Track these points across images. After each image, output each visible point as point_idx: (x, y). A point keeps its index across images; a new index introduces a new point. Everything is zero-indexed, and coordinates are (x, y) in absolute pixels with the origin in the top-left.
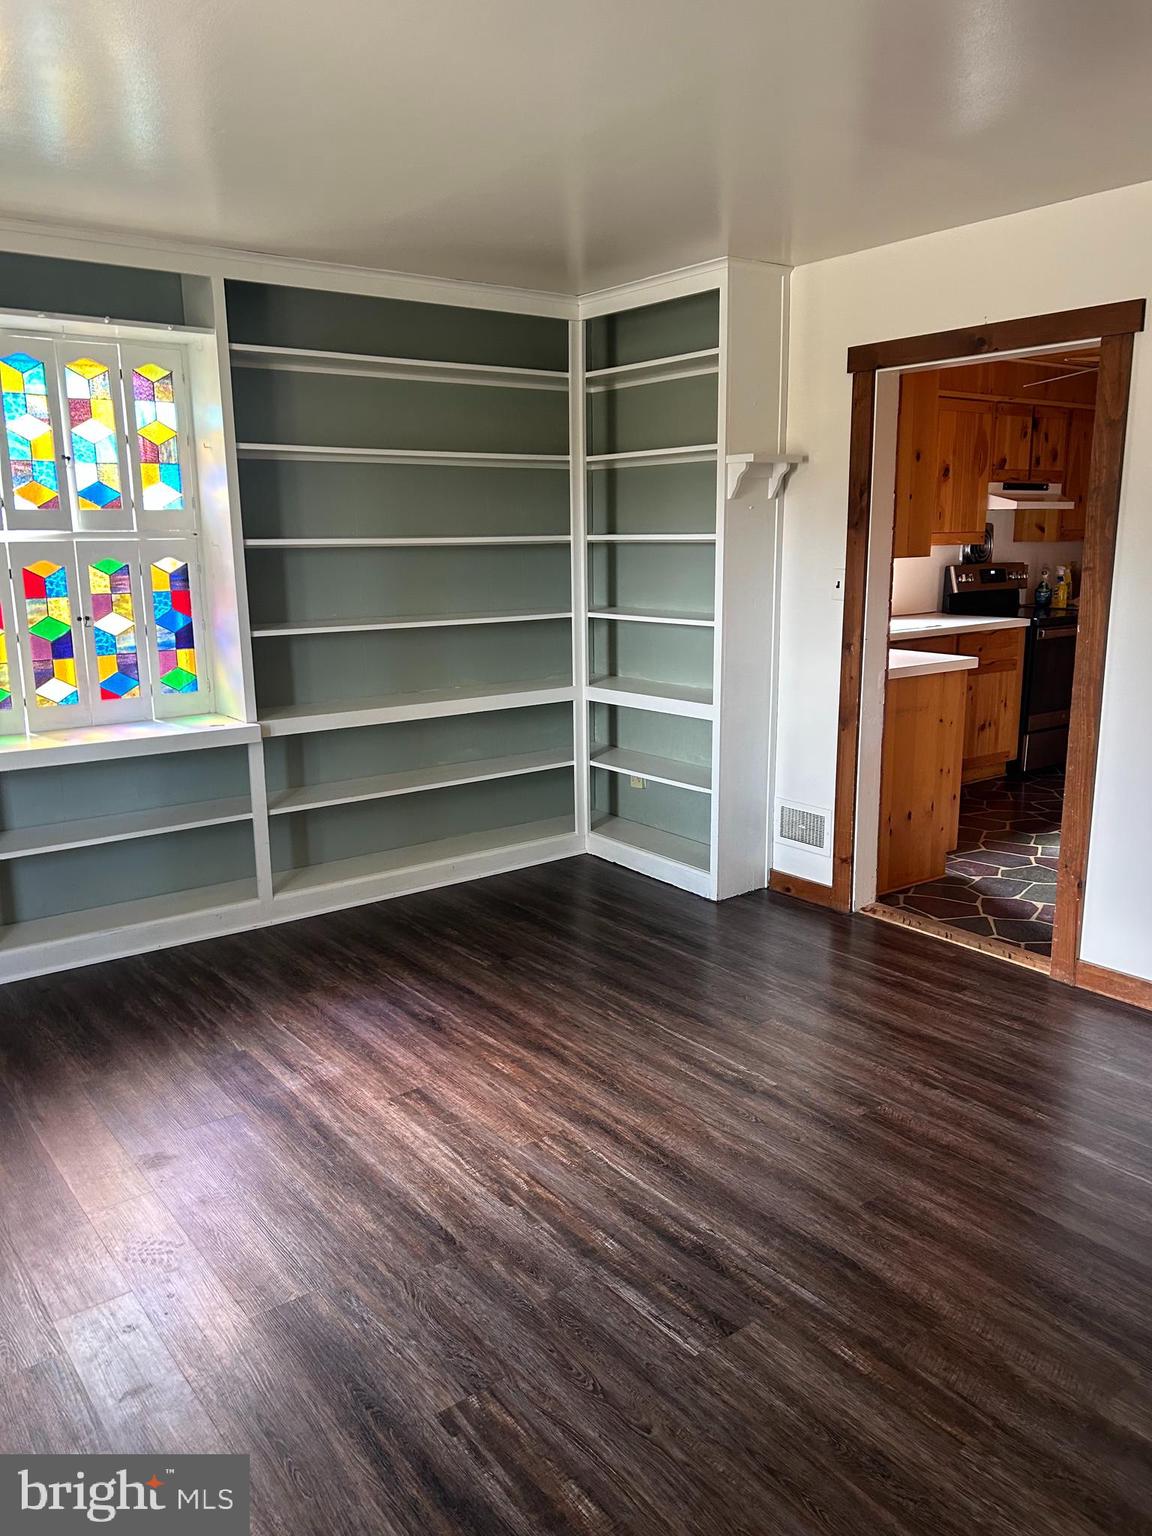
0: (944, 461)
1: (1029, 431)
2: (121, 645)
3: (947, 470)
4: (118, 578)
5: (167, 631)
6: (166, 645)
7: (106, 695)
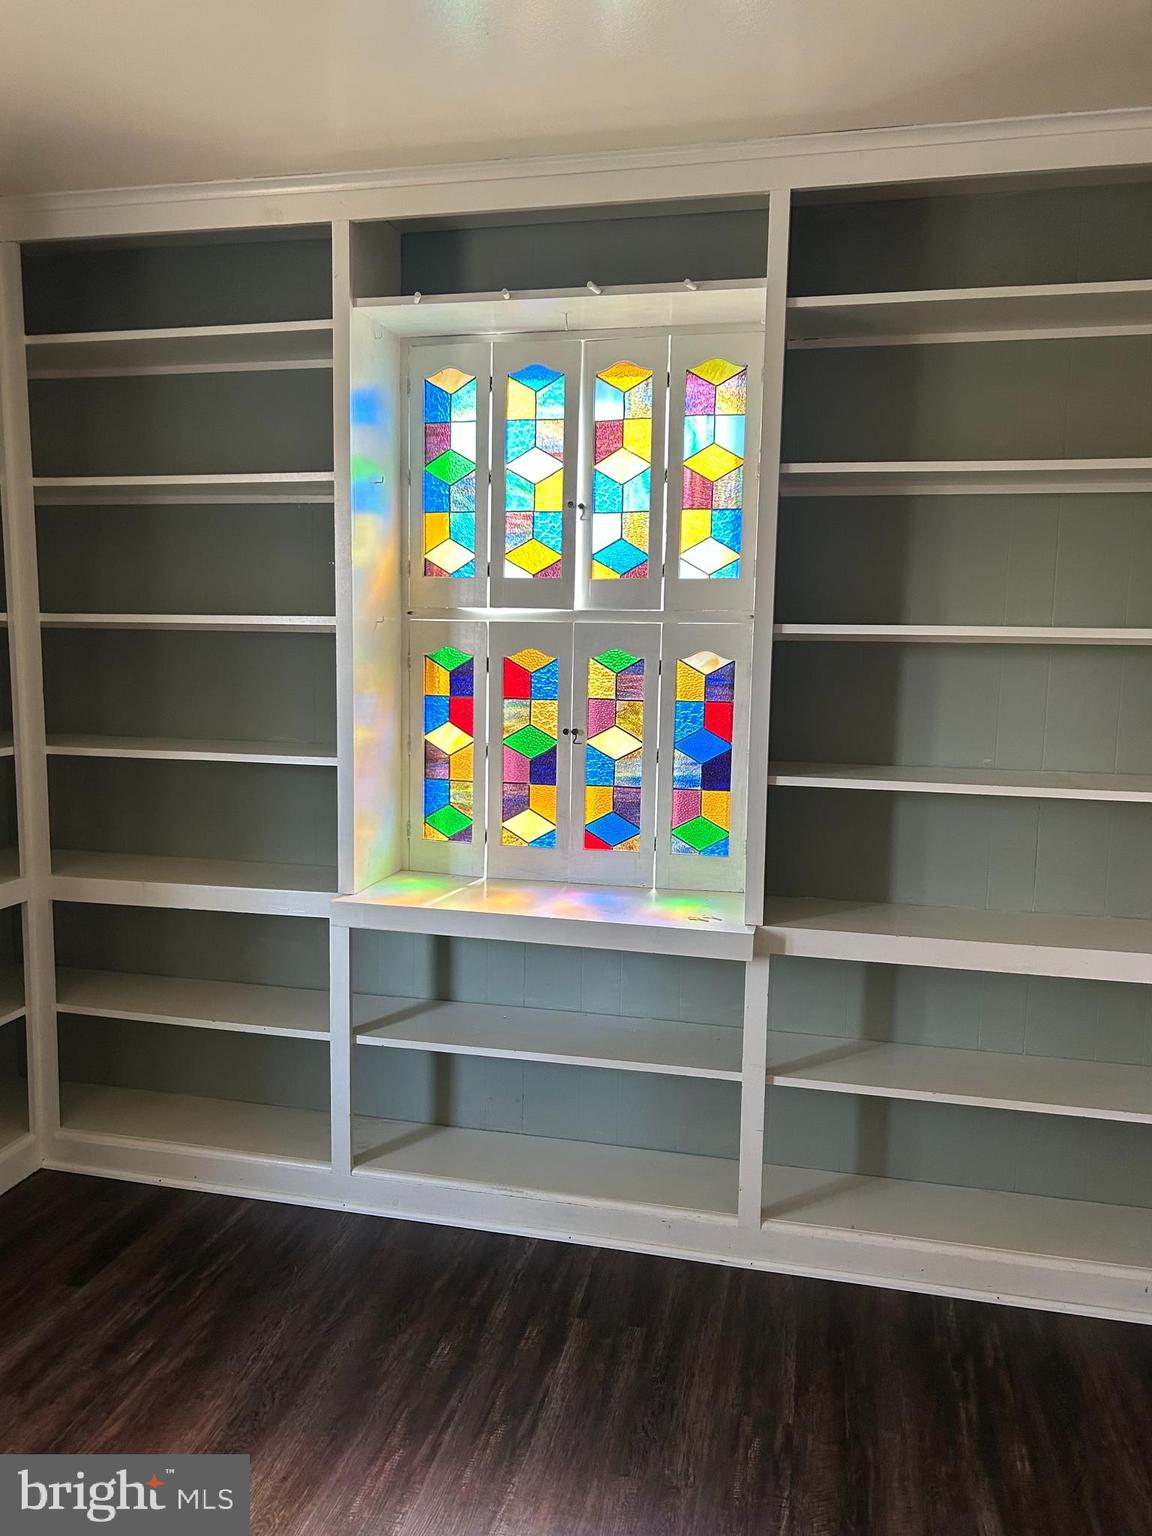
2: (622, 774)
4: (629, 678)
5: (690, 760)
6: (688, 781)
7: (593, 842)
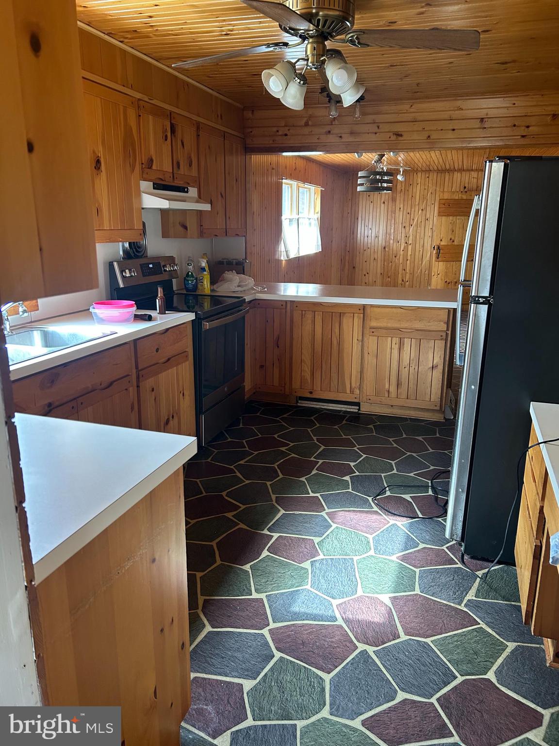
0: (94, 152)
1: (169, 135)
3: (98, 162)
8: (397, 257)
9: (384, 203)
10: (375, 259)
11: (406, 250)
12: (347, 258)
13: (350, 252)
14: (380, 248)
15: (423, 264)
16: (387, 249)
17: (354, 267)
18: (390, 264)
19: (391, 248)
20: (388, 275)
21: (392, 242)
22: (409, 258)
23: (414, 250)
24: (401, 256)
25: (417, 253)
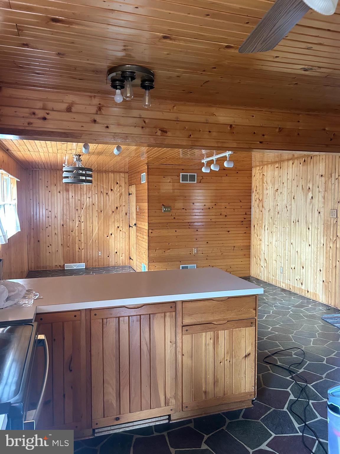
8: (73, 232)
9: (60, 192)
10: (55, 234)
11: (79, 226)
12: (32, 234)
13: (34, 229)
14: (59, 226)
15: (94, 235)
16: (64, 226)
17: (39, 241)
18: (69, 237)
19: (68, 225)
20: (67, 245)
21: (68, 220)
22: (83, 232)
23: (86, 226)
24: (76, 231)
25: (88, 228)
